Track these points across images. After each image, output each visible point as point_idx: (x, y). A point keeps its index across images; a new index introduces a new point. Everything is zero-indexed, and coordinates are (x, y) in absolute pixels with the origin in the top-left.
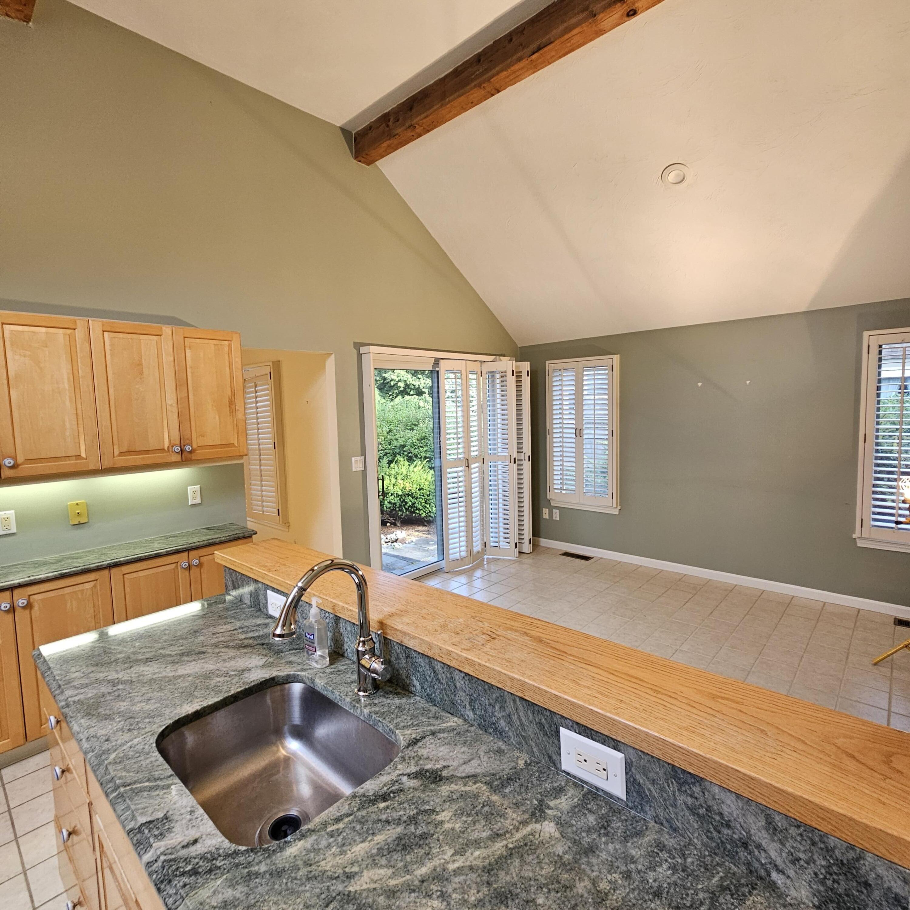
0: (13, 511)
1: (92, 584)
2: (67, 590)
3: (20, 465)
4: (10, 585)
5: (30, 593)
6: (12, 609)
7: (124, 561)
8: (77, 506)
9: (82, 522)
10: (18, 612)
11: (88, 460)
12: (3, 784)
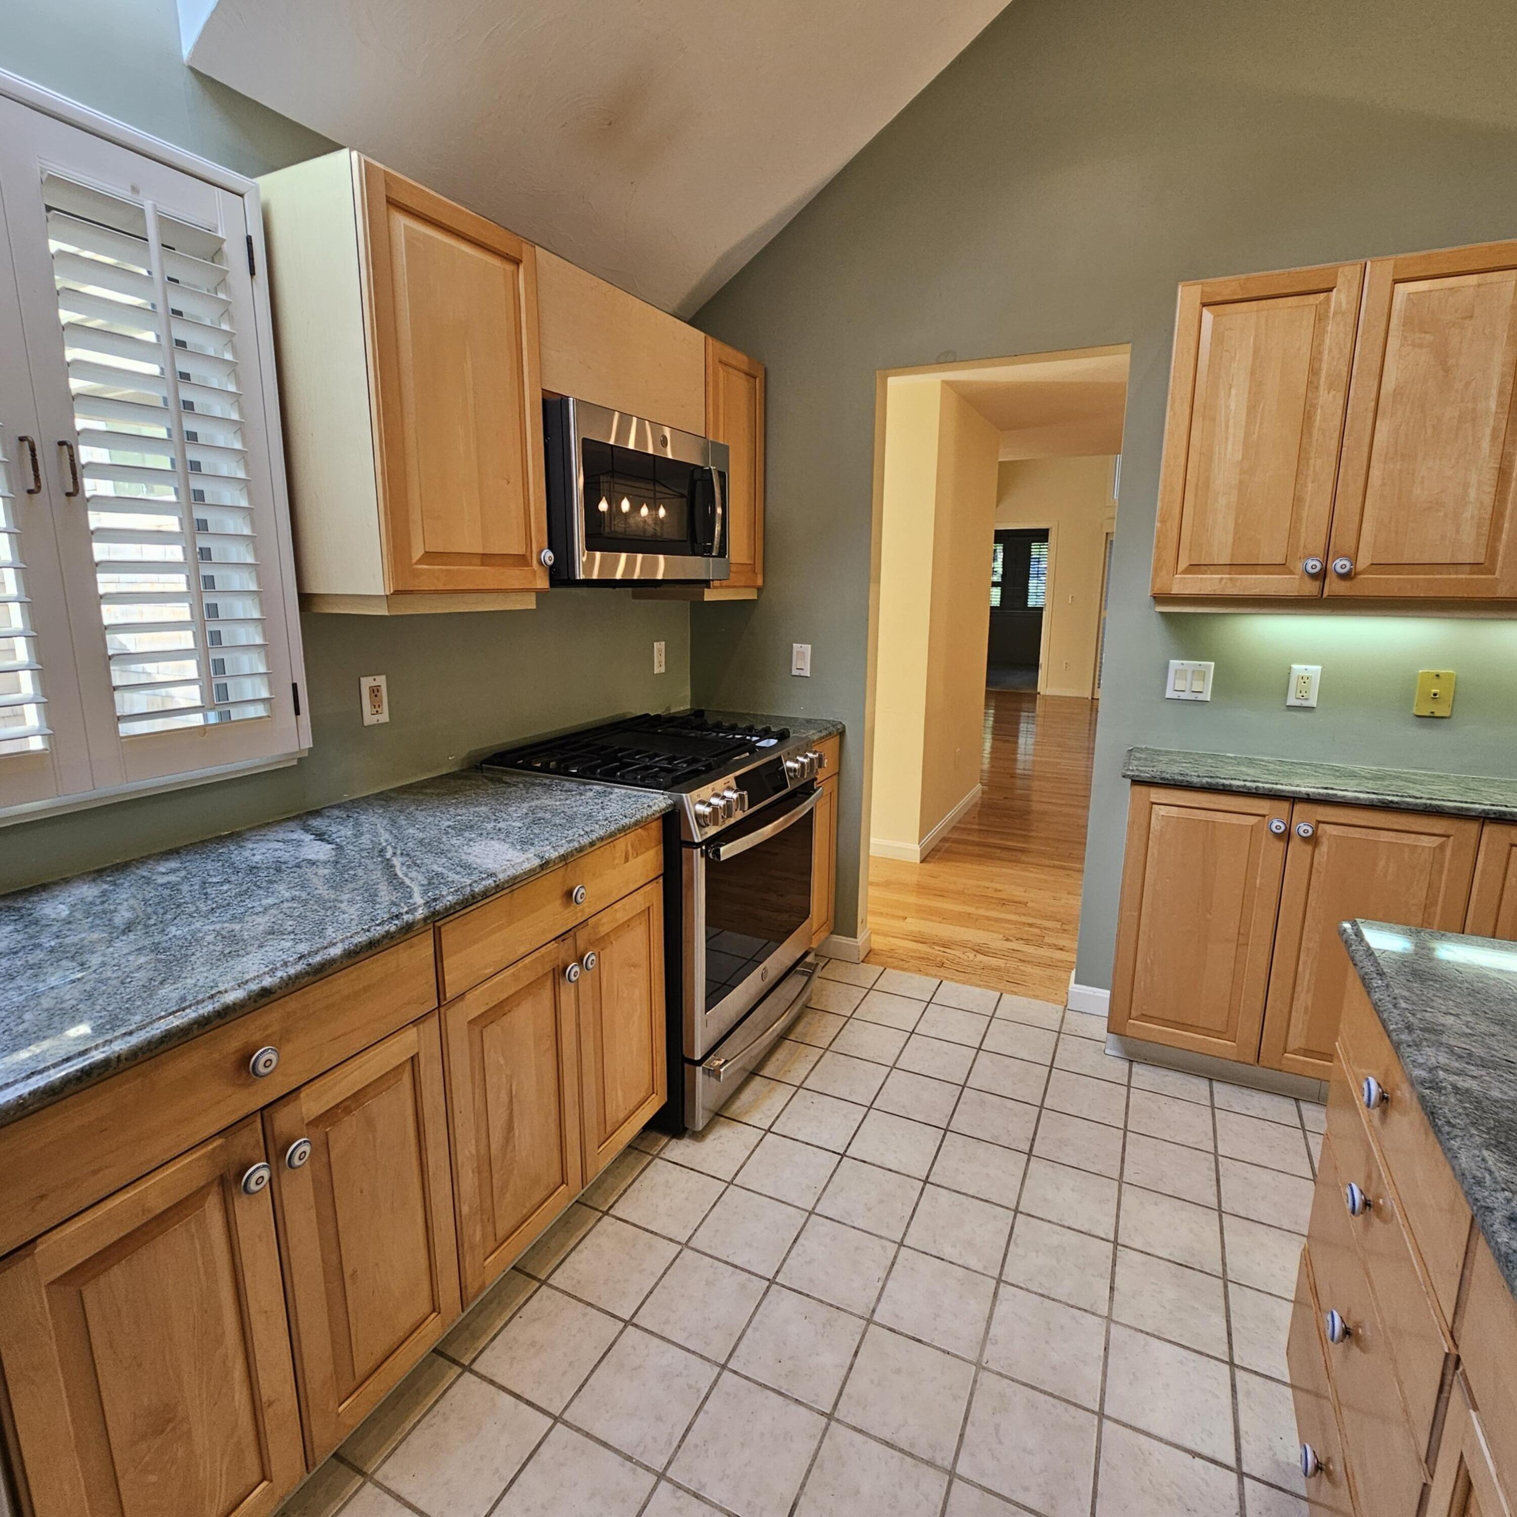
0: (1319, 668)
1: (1438, 841)
2: (1385, 836)
3: (1359, 574)
4: (1294, 792)
5: (1320, 819)
6: (1286, 836)
8: (1436, 680)
9: (1437, 714)
10: (1295, 843)
11: (1497, 575)
12: (1213, 1107)
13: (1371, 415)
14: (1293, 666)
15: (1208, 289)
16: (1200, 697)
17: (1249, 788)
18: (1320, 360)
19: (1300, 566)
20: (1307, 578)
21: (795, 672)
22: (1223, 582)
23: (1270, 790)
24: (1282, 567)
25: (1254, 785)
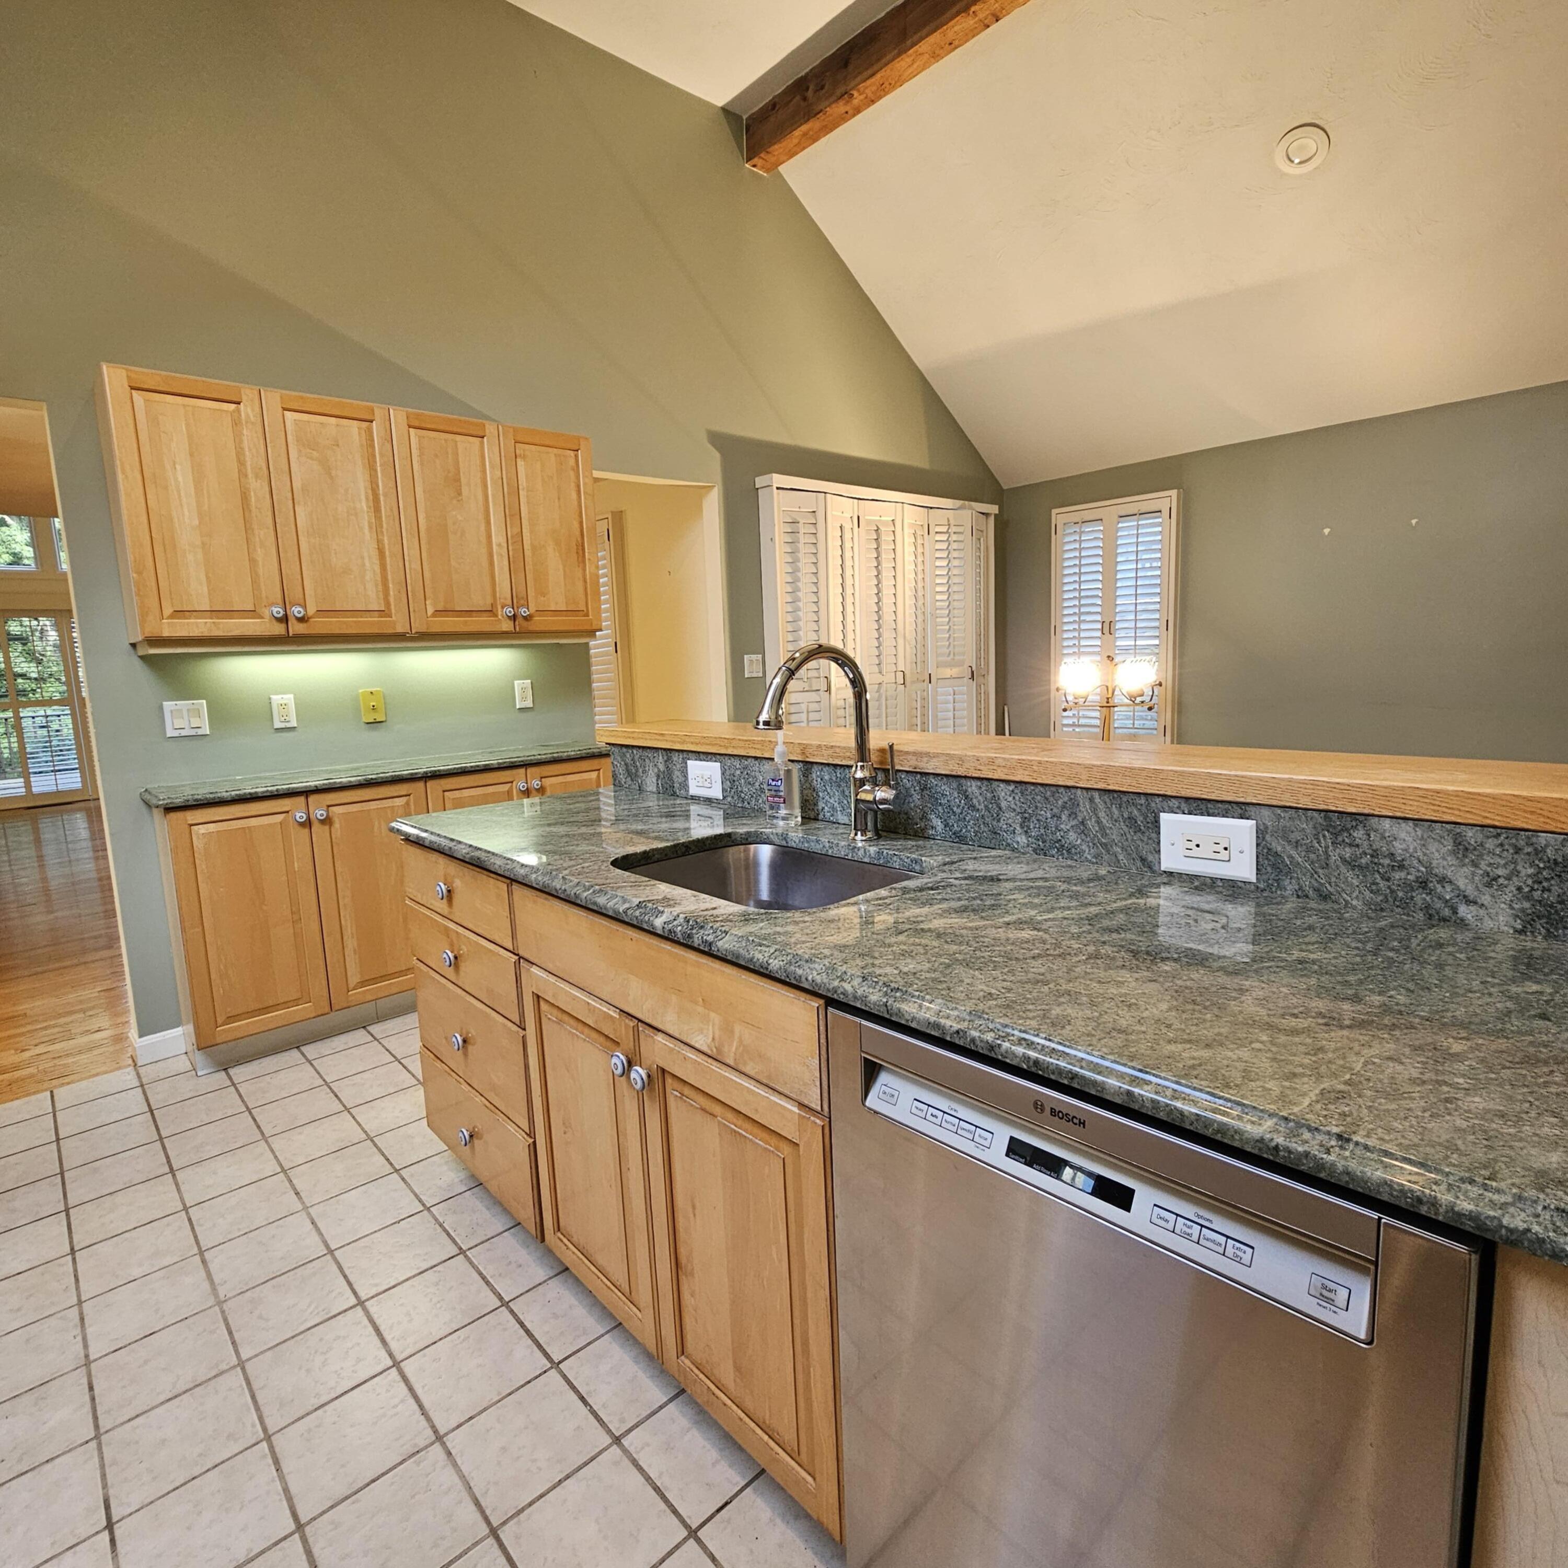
0: (291, 696)
1: (404, 800)
2: (373, 805)
3: (311, 617)
4: (306, 787)
5: (329, 803)
6: (308, 824)
7: (444, 770)
8: (372, 697)
9: (378, 720)
10: (316, 827)
11: (394, 618)
12: (310, 1062)
13: (291, 502)
14: (272, 696)
16: (200, 732)
17: (271, 792)
18: (244, 455)
19: (267, 613)
20: (274, 621)
22: (208, 625)
23: (288, 789)
24: (253, 613)
25: (274, 788)
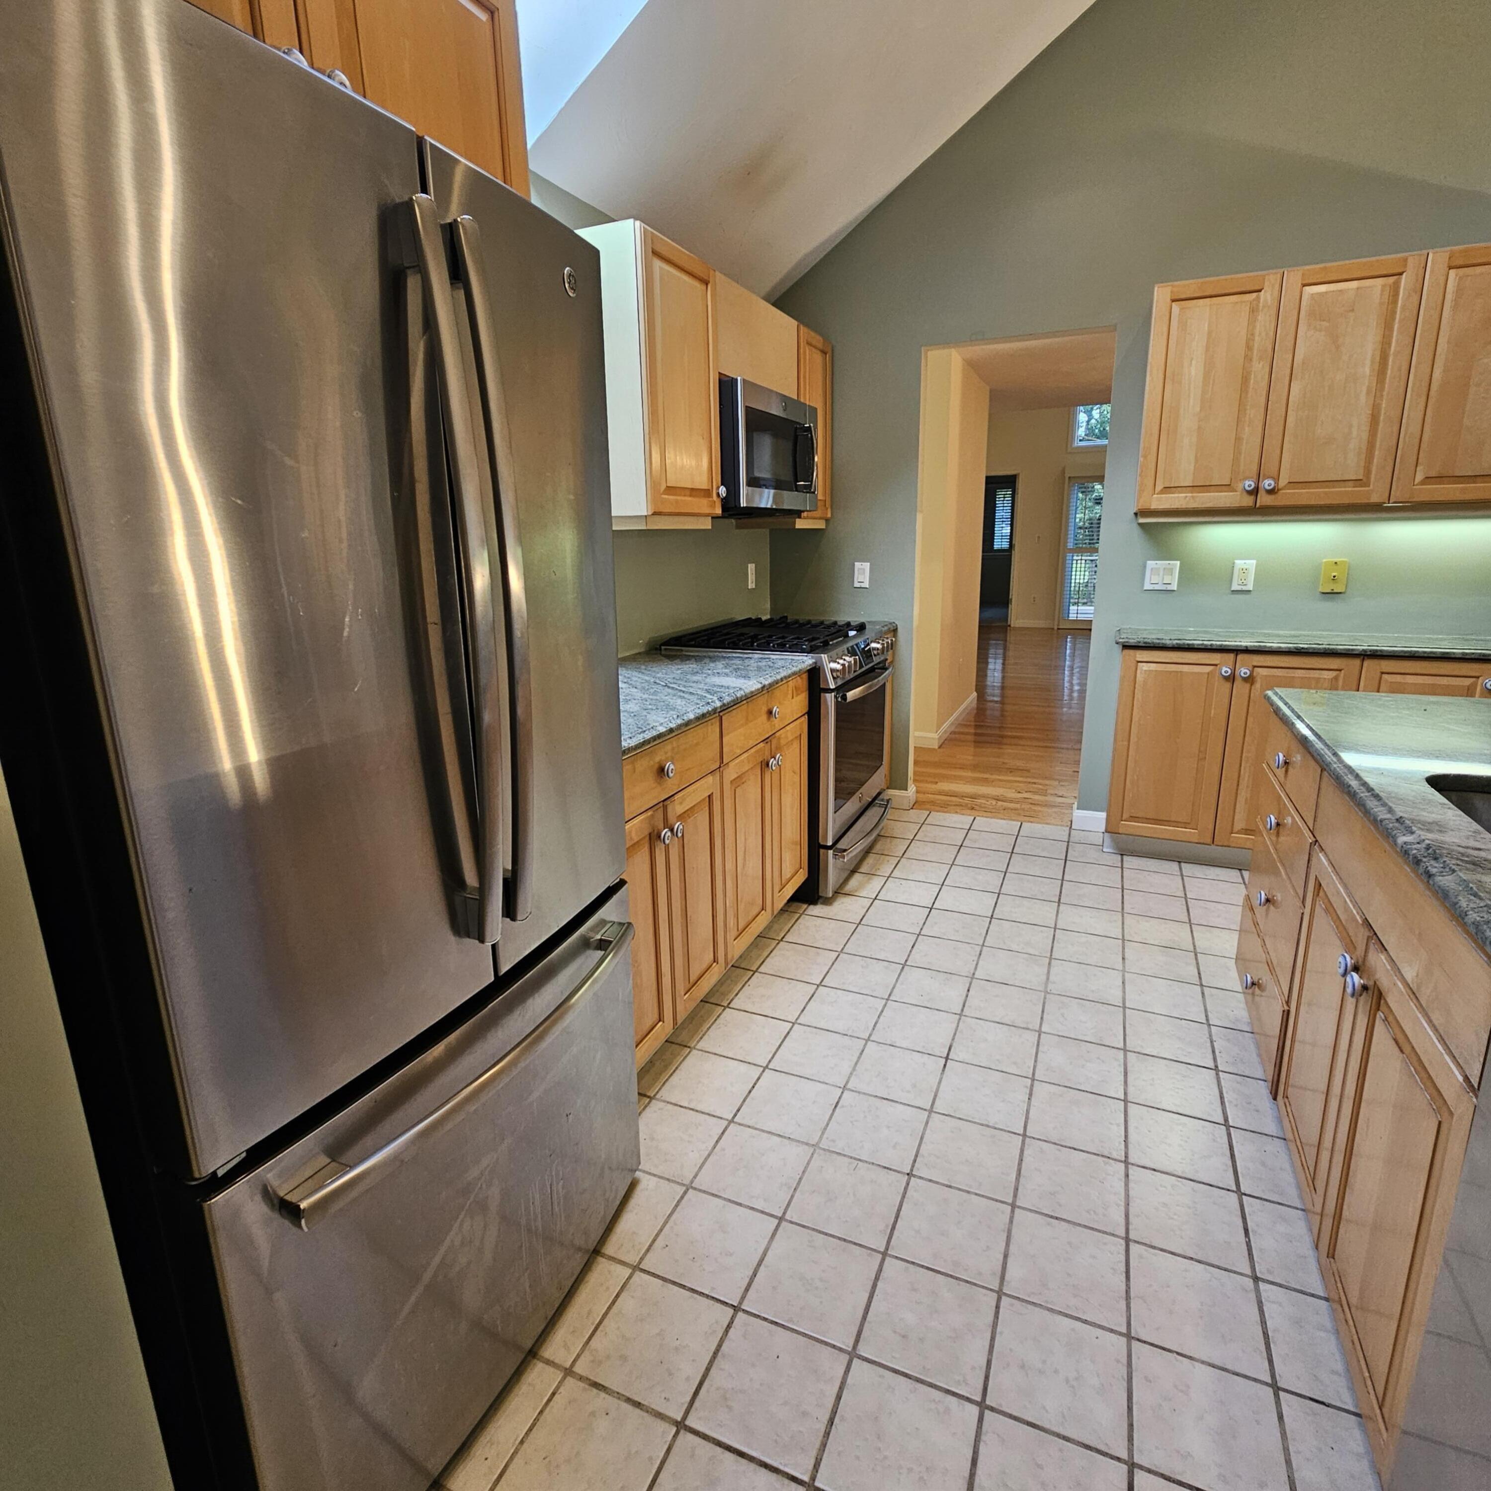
0: (1254, 562)
1: (1334, 674)
2: (1299, 674)
4: (1237, 646)
5: (1255, 664)
6: (1231, 679)
7: (1387, 651)
8: (1335, 567)
9: (1335, 591)
10: (1238, 683)
11: (1371, 487)
12: (1182, 875)
13: (1288, 378)
14: (1236, 561)
15: (1175, 289)
16: (1169, 588)
17: (1206, 645)
18: (1253, 340)
19: (1240, 486)
20: (1245, 493)
21: (857, 585)
22: (1187, 499)
23: (1221, 645)
24: (1228, 487)
25: (1209, 643)
